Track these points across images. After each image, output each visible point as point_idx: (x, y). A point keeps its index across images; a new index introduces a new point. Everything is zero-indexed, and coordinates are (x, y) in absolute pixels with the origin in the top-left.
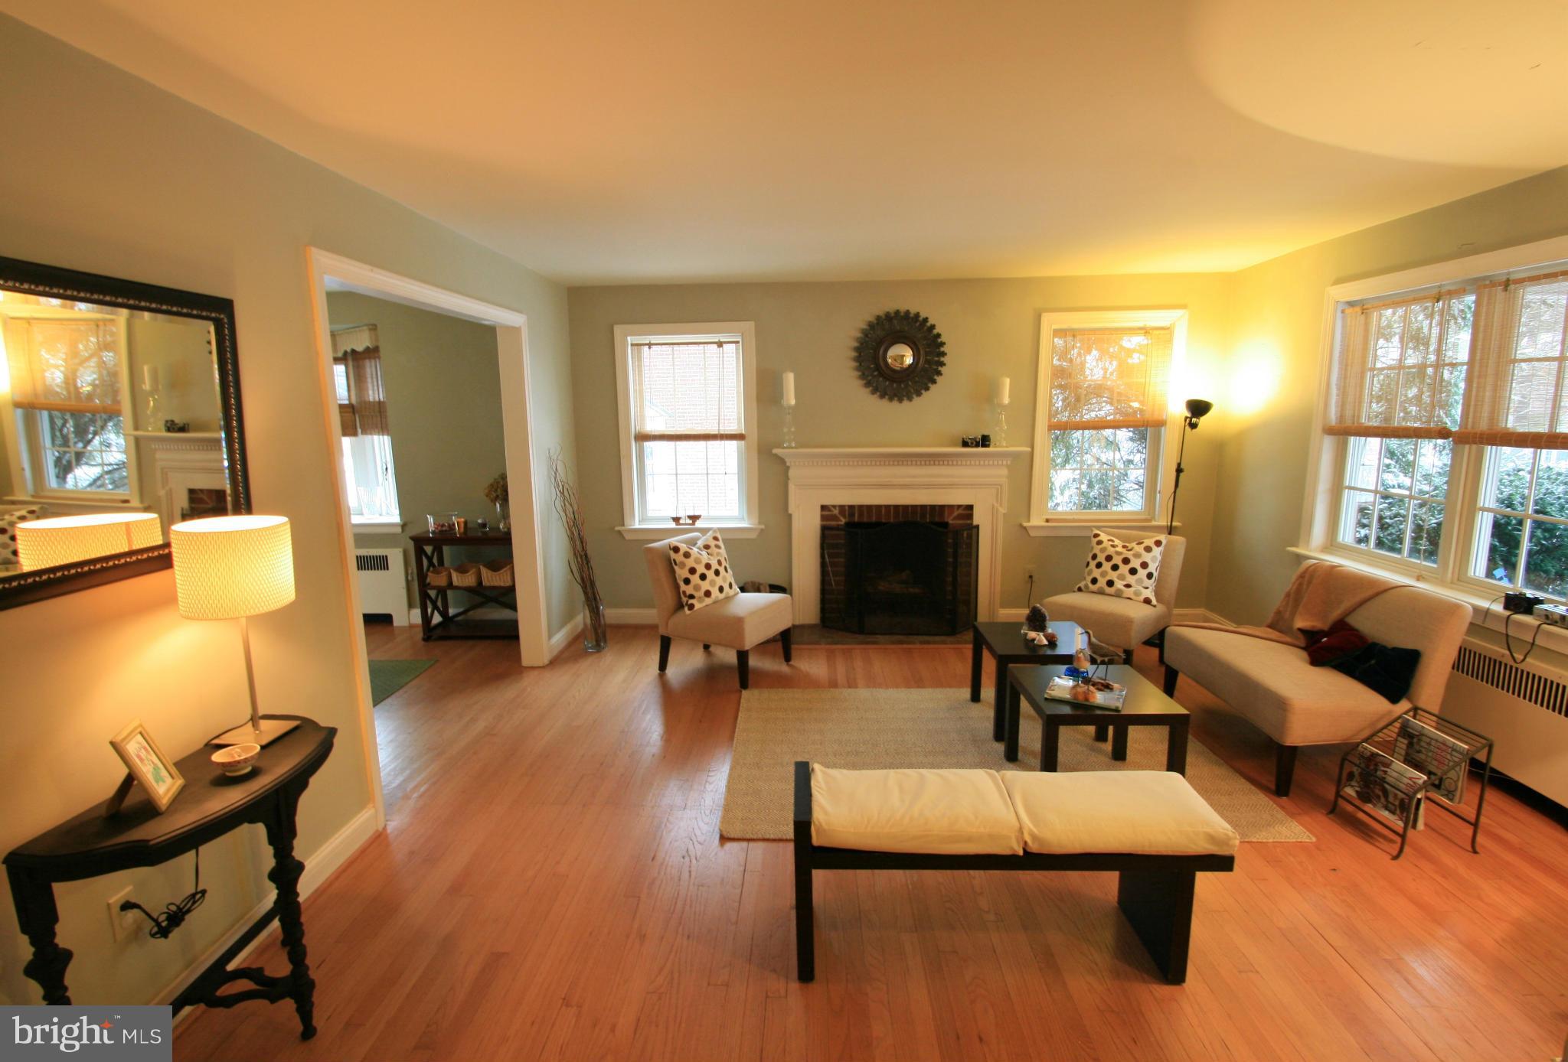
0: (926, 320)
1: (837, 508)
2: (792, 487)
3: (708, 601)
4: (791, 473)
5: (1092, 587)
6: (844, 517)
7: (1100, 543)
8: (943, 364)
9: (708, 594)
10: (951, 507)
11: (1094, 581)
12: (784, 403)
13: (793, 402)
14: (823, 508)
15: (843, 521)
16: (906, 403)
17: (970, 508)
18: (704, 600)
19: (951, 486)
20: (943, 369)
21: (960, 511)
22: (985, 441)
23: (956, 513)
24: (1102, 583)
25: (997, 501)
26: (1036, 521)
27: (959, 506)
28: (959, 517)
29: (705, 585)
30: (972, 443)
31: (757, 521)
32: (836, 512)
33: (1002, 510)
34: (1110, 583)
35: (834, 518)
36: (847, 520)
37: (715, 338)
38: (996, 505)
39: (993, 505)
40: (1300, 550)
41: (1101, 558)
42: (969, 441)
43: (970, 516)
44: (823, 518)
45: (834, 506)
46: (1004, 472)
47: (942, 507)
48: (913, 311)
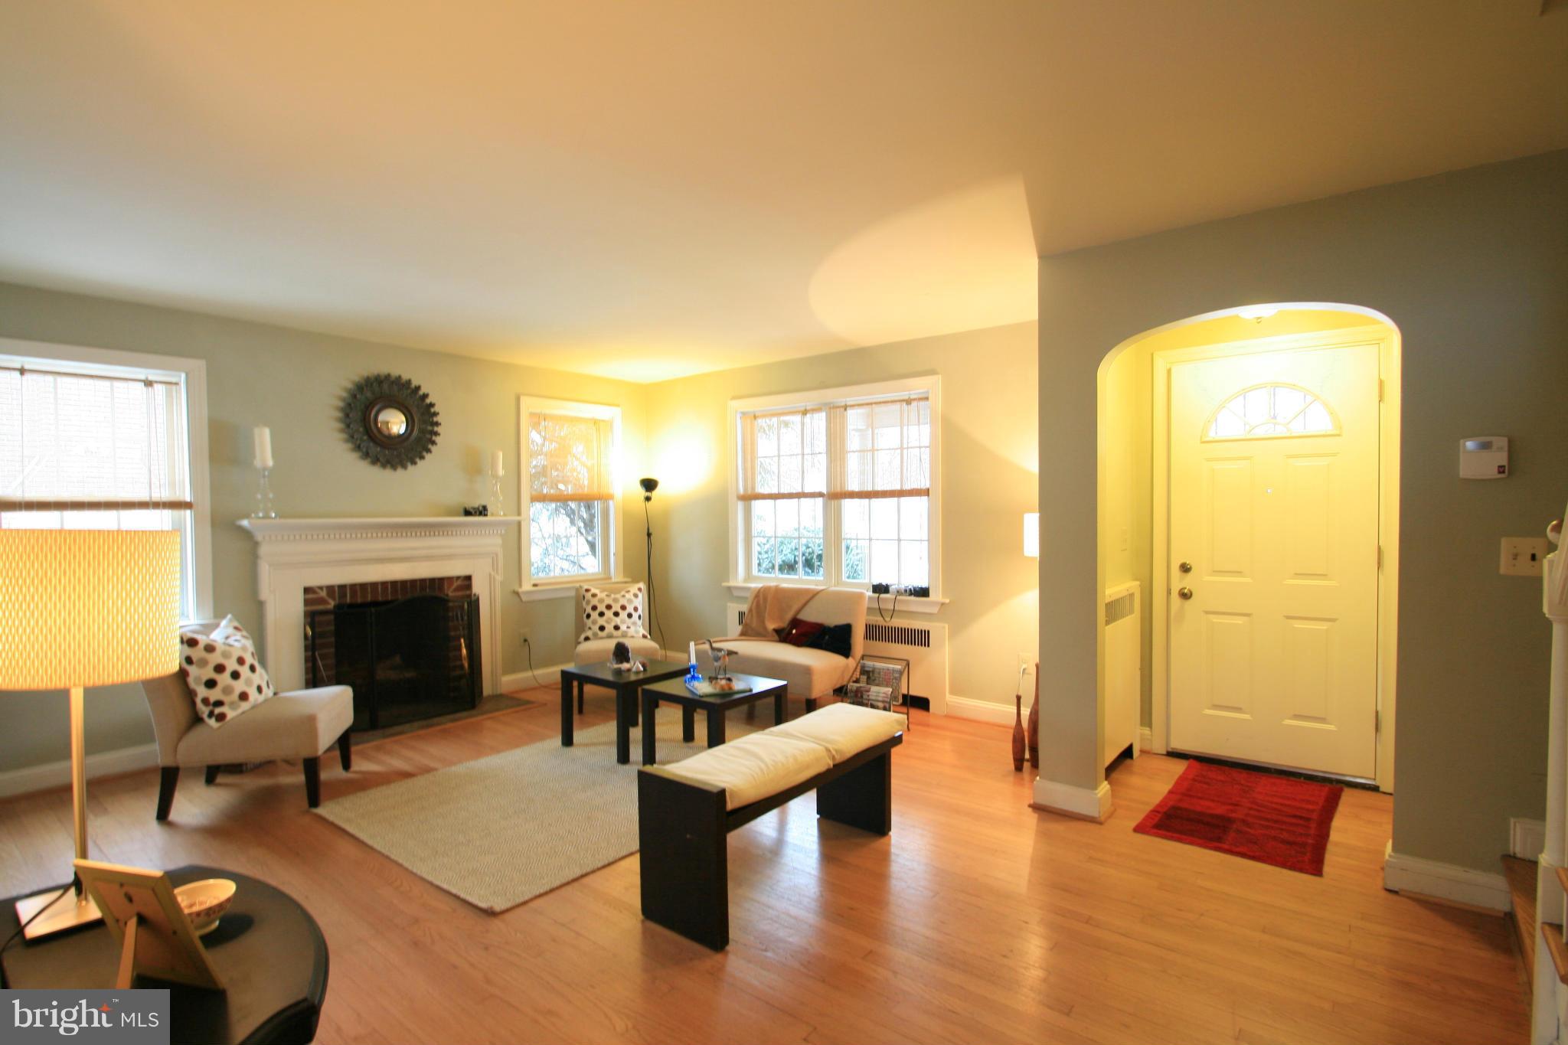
0: (418, 388)
1: (325, 589)
2: (264, 569)
4: (264, 550)
5: (600, 634)
6: (334, 599)
7: (594, 595)
8: (436, 434)
10: (450, 579)
11: (602, 628)
12: (258, 463)
13: (270, 463)
14: (307, 590)
15: (332, 604)
16: (400, 470)
17: (469, 578)
19: (450, 557)
20: (437, 439)
21: (459, 582)
22: (482, 511)
23: (455, 585)
25: (493, 570)
26: (526, 587)
27: (458, 578)
28: (458, 589)
30: (476, 512)
31: (212, 615)
32: (323, 594)
33: (499, 578)
34: (617, 628)
35: (322, 601)
36: (337, 602)
37: (142, 373)
38: (492, 573)
39: (490, 575)
40: (732, 583)
41: (601, 608)
42: (471, 510)
43: (469, 587)
44: (307, 602)
45: (321, 588)
46: (499, 541)
47: (441, 580)
48: (405, 377)
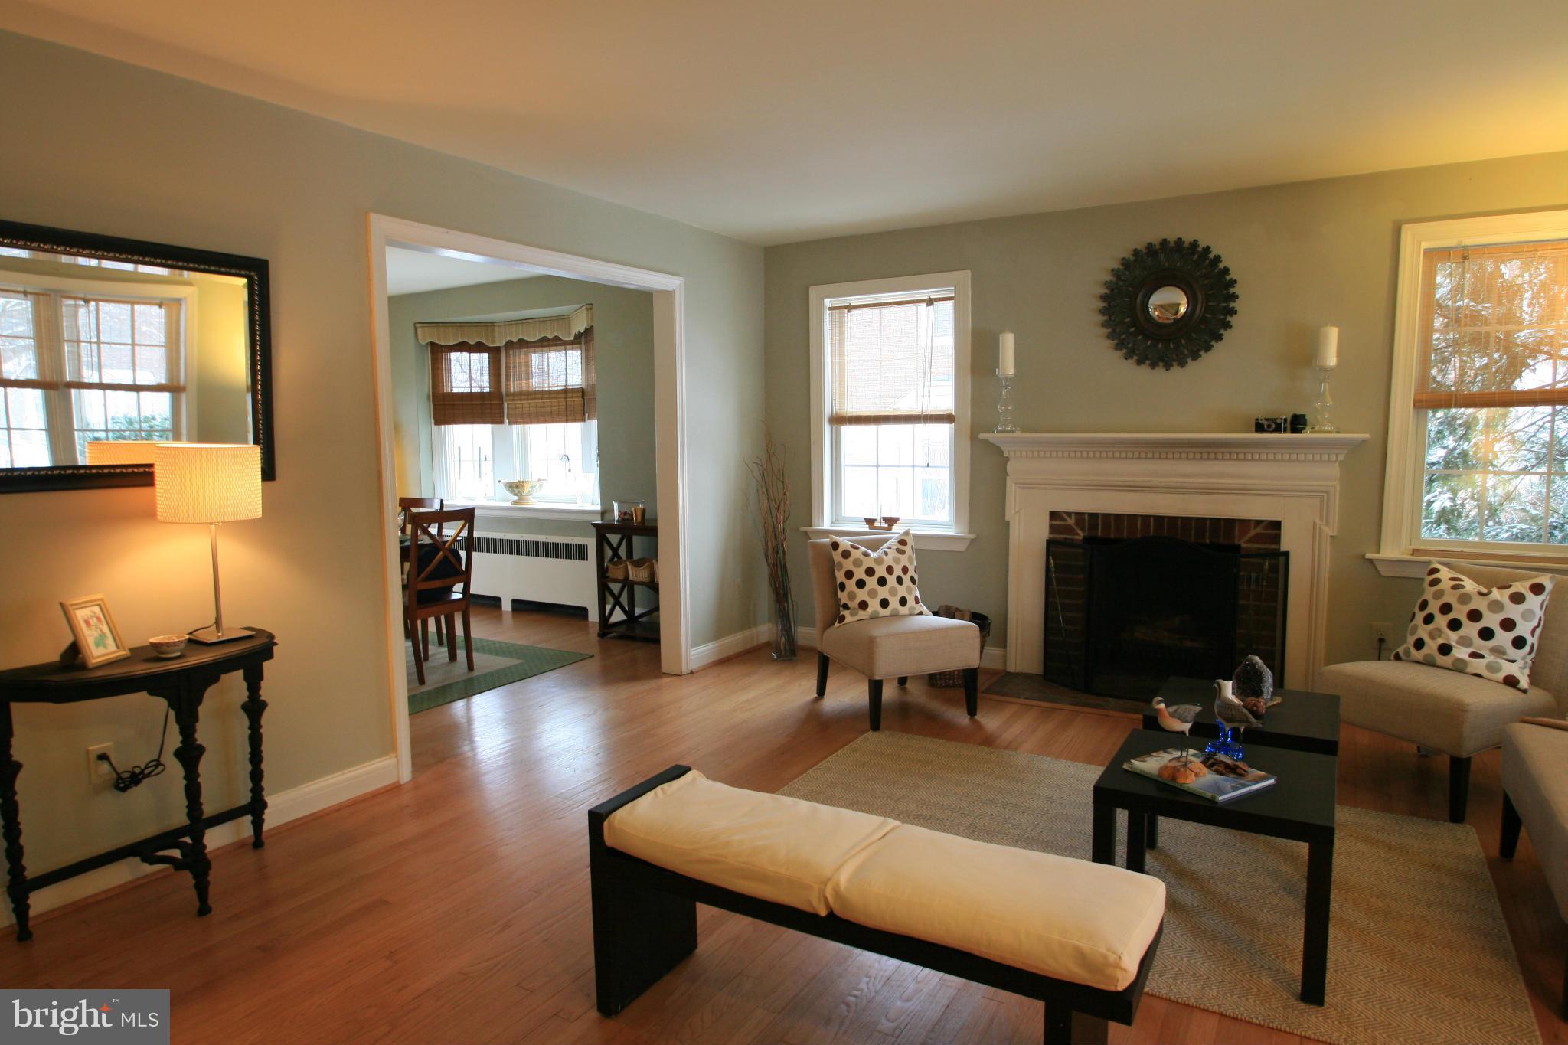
0: (1207, 249)
1: (1073, 516)
2: (1011, 488)
3: (862, 614)
4: (1010, 467)
5: (1414, 653)
6: (1083, 530)
8: (1233, 312)
9: (863, 605)
10: (1244, 523)
11: (1419, 644)
12: (999, 373)
13: (1011, 372)
14: (1054, 515)
15: (1080, 535)
16: (1176, 369)
17: (1276, 525)
18: (857, 614)
19: (1243, 491)
20: (1233, 320)
21: (1259, 530)
22: (1297, 423)
23: (1253, 533)
24: (1431, 647)
25: (1321, 518)
26: (1391, 550)
27: (1258, 522)
28: (1257, 538)
29: (862, 595)
30: (1269, 426)
31: (966, 530)
32: (1071, 521)
33: (1328, 531)
34: (1445, 649)
35: (1068, 529)
36: (1086, 534)
37: (923, 294)
38: (1318, 521)
39: (1314, 524)
41: (1434, 607)
42: (1266, 423)
43: (1277, 538)
44: (1053, 529)
45: (1069, 514)
46: (1335, 470)
47: (1230, 523)
48: (1188, 239)
